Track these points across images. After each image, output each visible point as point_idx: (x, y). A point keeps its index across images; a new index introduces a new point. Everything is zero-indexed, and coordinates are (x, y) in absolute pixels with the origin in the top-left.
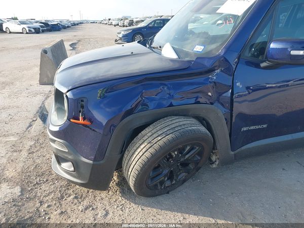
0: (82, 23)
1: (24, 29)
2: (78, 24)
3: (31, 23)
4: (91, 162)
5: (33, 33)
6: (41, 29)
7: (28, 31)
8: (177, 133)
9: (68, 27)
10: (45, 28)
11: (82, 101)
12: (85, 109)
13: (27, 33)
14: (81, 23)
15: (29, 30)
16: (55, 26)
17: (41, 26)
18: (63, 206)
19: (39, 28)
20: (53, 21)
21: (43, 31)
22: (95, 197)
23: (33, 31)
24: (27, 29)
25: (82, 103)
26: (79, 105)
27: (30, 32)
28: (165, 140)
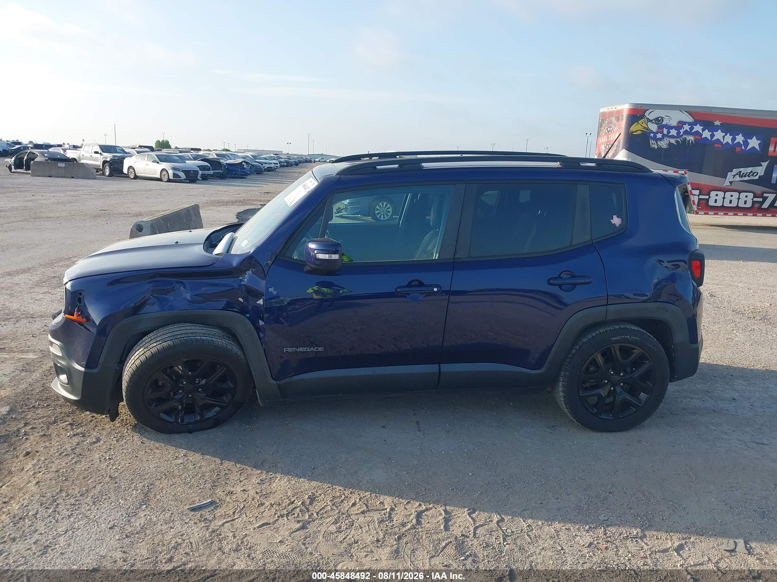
0: (310, 161)
1: (164, 172)
2: (296, 164)
3: (182, 159)
4: (82, 369)
5: (181, 182)
6: (200, 172)
7: (171, 177)
8: (178, 341)
9: (270, 169)
10: (211, 172)
11: (80, 294)
12: (82, 304)
13: (169, 181)
14: (306, 161)
15: (175, 175)
16: (234, 168)
17: (202, 168)
18: (50, 430)
19: (196, 172)
20: (235, 156)
21: (205, 178)
22: (96, 426)
23: (183, 175)
24: (171, 172)
25: (80, 296)
26: (77, 299)
27: (176, 179)
28: (159, 347)
